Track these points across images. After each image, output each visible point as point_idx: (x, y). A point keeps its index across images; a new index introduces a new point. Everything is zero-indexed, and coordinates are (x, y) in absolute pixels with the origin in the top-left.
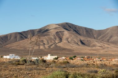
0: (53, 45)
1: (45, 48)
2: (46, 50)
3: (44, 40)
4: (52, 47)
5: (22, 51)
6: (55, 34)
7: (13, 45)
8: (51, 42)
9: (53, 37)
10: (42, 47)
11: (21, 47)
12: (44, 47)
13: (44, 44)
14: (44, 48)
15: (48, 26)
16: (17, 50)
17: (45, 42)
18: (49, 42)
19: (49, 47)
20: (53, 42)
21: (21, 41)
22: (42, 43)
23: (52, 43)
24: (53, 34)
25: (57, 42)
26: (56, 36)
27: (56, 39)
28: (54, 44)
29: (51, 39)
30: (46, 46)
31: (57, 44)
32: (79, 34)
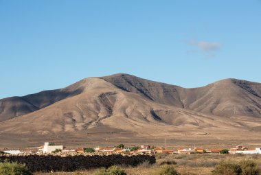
0: (94, 123)
1: (76, 130)
2: (77, 135)
3: (74, 112)
4: (90, 127)
5: (25, 136)
6: (97, 99)
7: (7, 126)
8: (89, 116)
9: (92, 106)
10: (68, 128)
11: (24, 129)
12: (74, 127)
13: (74, 120)
14: (73, 130)
15: (83, 81)
16: (17, 135)
17: (77, 117)
18: (84, 117)
19: (85, 127)
20: (93, 116)
21: (24, 116)
22: (69, 120)
23: (91, 119)
24: (92, 100)
25: (101, 115)
26: (99, 103)
27: (98, 109)
28: (96, 120)
29: (89, 109)
30: (79, 126)
31: (102, 121)
32: (149, 97)
